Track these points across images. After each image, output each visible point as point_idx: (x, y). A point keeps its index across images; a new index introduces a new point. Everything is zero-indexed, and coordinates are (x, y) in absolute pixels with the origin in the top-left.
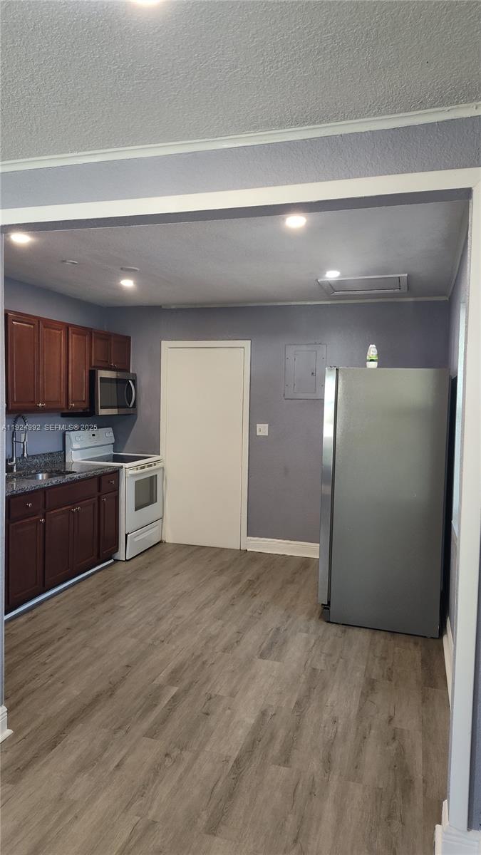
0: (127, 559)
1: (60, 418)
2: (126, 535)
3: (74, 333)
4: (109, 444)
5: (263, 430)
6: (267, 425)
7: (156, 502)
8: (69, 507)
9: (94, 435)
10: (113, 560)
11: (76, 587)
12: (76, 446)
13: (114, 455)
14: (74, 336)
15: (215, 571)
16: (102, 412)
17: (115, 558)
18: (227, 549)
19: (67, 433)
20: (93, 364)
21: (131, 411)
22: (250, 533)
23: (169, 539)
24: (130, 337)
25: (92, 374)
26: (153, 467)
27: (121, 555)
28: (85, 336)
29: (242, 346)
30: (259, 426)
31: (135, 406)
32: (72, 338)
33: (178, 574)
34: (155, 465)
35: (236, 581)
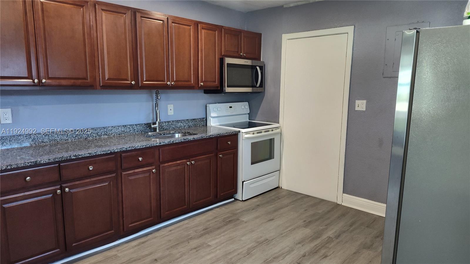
0: (243, 200)
1: (204, 94)
2: (243, 182)
3: (203, 28)
4: (245, 114)
5: (361, 105)
6: (365, 102)
7: (274, 158)
8: (184, 161)
9: (231, 107)
10: (233, 199)
11: (191, 219)
12: (213, 115)
13: (249, 122)
14: (203, 31)
15: (305, 221)
16: (228, 90)
17: (236, 198)
18: (326, 201)
19: (208, 105)
20: (223, 54)
21: (259, 90)
22: (346, 191)
23: (285, 186)
24: (261, 34)
25: (222, 61)
26: (270, 132)
27: (239, 196)
28: (216, 31)
29: (347, 32)
30: (358, 102)
31: (262, 85)
32: (201, 33)
33: (272, 220)
34: (272, 130)
35: (317, 235)
